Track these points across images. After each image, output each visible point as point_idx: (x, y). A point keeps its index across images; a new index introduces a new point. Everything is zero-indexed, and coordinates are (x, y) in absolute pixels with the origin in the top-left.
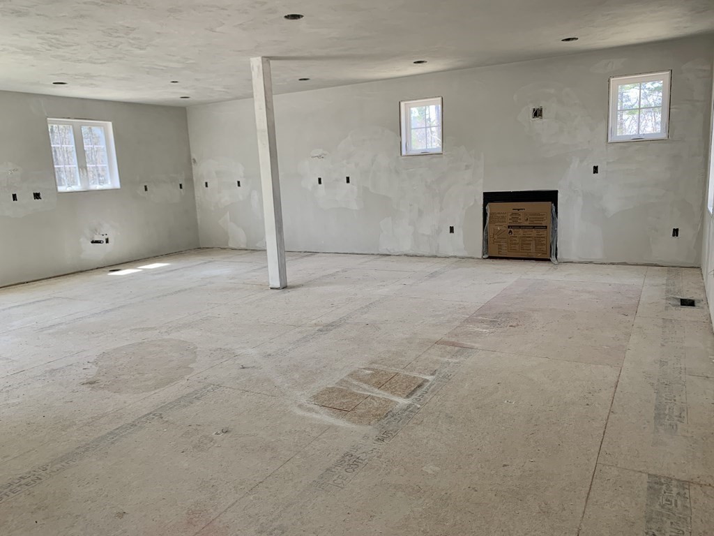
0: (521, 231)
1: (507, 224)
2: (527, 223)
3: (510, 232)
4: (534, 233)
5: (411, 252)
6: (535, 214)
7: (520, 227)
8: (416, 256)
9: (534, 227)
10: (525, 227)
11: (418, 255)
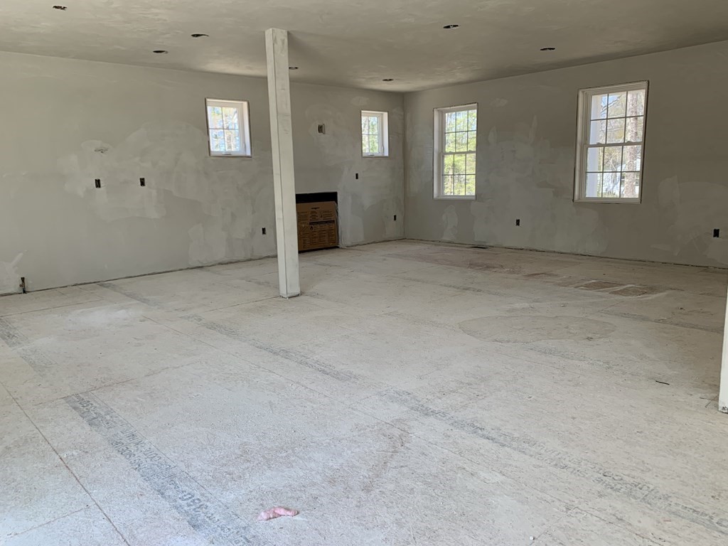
0: (318, 226)
1: (308, 222)
2: (322, 220)
3: (312, 227)
4: (326, 227)
5: (226, 260)
6: (326, 212)
7: (318, 223)
8: (231, 263)
9: (326, 222)
10: (321, 222)
11: (233, 261)
